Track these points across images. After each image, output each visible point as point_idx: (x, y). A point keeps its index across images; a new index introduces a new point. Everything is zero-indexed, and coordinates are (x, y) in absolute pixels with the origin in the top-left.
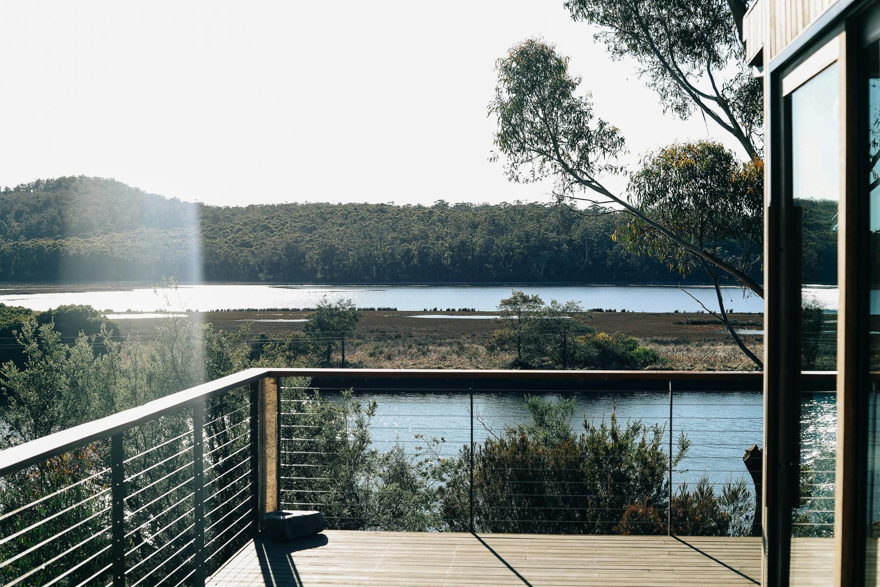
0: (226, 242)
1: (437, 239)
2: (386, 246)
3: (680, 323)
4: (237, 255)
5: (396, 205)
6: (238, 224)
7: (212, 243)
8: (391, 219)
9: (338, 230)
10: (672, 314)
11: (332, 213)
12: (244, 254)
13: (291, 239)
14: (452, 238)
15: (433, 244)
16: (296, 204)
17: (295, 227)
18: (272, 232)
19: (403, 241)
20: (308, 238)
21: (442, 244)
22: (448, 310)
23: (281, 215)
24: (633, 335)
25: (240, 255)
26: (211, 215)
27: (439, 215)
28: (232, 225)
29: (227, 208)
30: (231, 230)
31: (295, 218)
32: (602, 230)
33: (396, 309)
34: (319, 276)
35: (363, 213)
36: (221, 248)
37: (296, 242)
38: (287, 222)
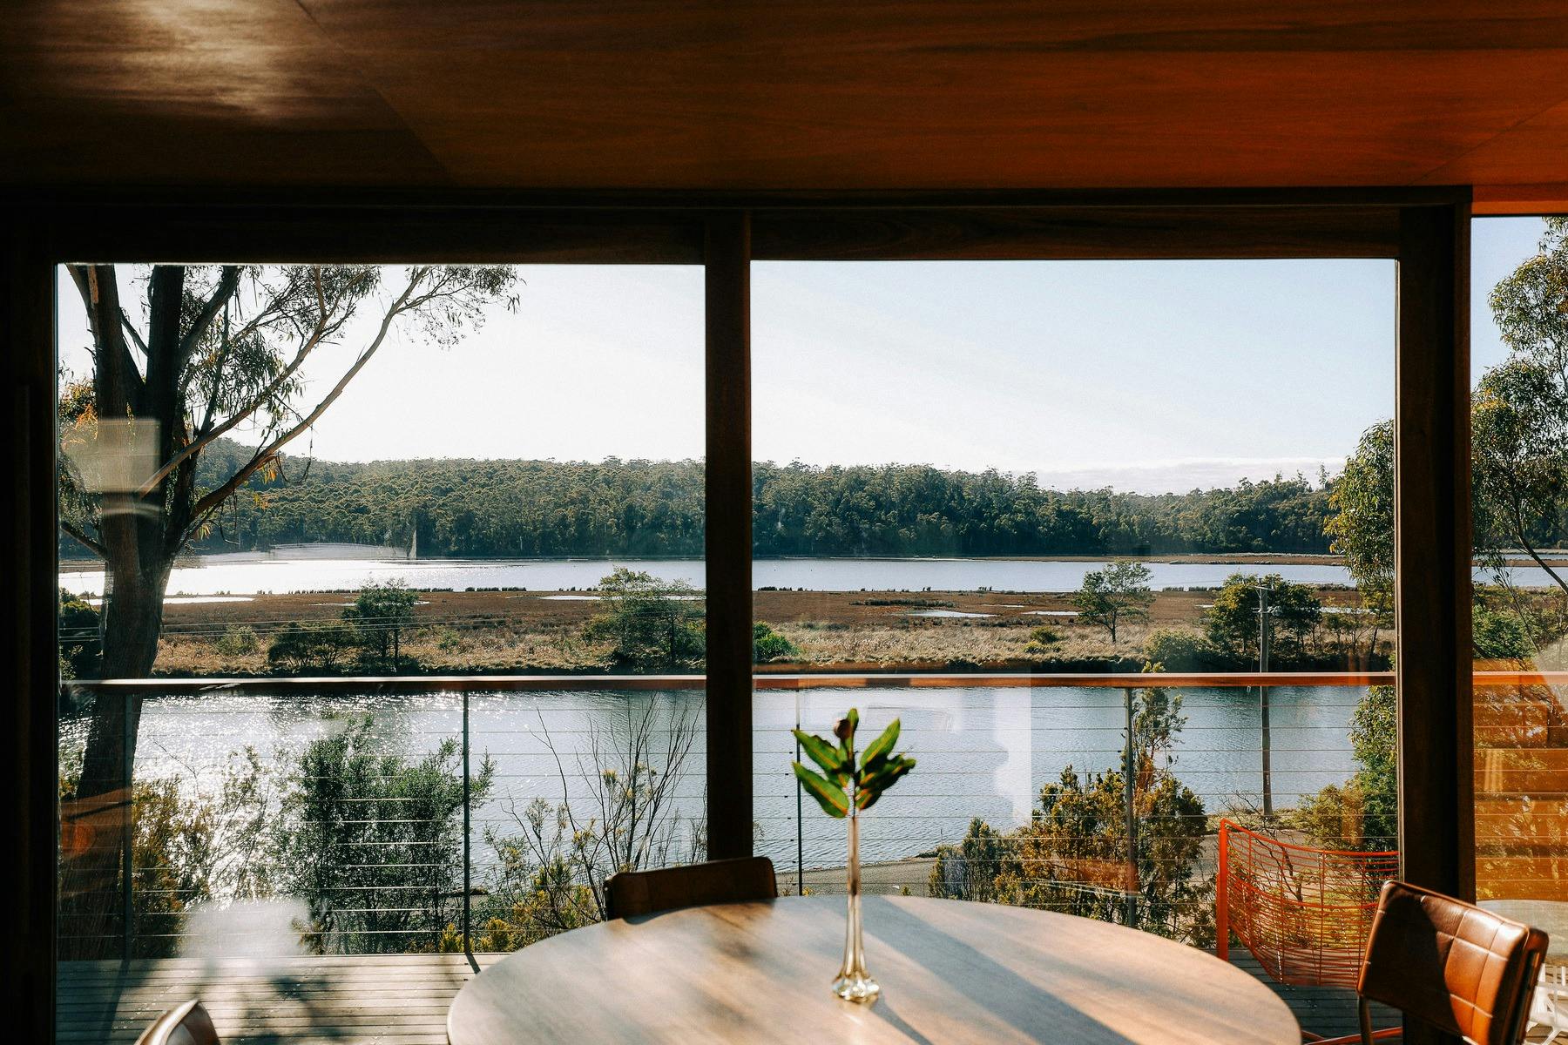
0: (337, 507)
1: (600, 503)
2: (535, 511)
3: (857, 604)
4: (349, 522)
5: (556, 461)
6: (355, 484)
7: (319, 508)
8: (546, 478)
9: (479, 492)
10: (857, 593)
11: (474, 471)
12: (359, 522)
13: (418, 503)
14: (618, 502)
15: (594, 509)
16: (431, 460)
17: (426, 488)
18: (397, 494)
19: (557, 506)
20: (441, 502)
21: (605, 510)
22: (589, 590)
23: (410, 473)
24: (763, 619)
25: (353, 522)
26: (322, 474)
27: (605, 475)
28: (347, 485)
29: (345, 465)
30: (345, 492)
31: (427, 477)
32: (799, 493)
33: (524, 589)
34: (453, 548)
35: (512, 471)
36: (329, 514)
37: (425, 506)
38: (417, 483)
